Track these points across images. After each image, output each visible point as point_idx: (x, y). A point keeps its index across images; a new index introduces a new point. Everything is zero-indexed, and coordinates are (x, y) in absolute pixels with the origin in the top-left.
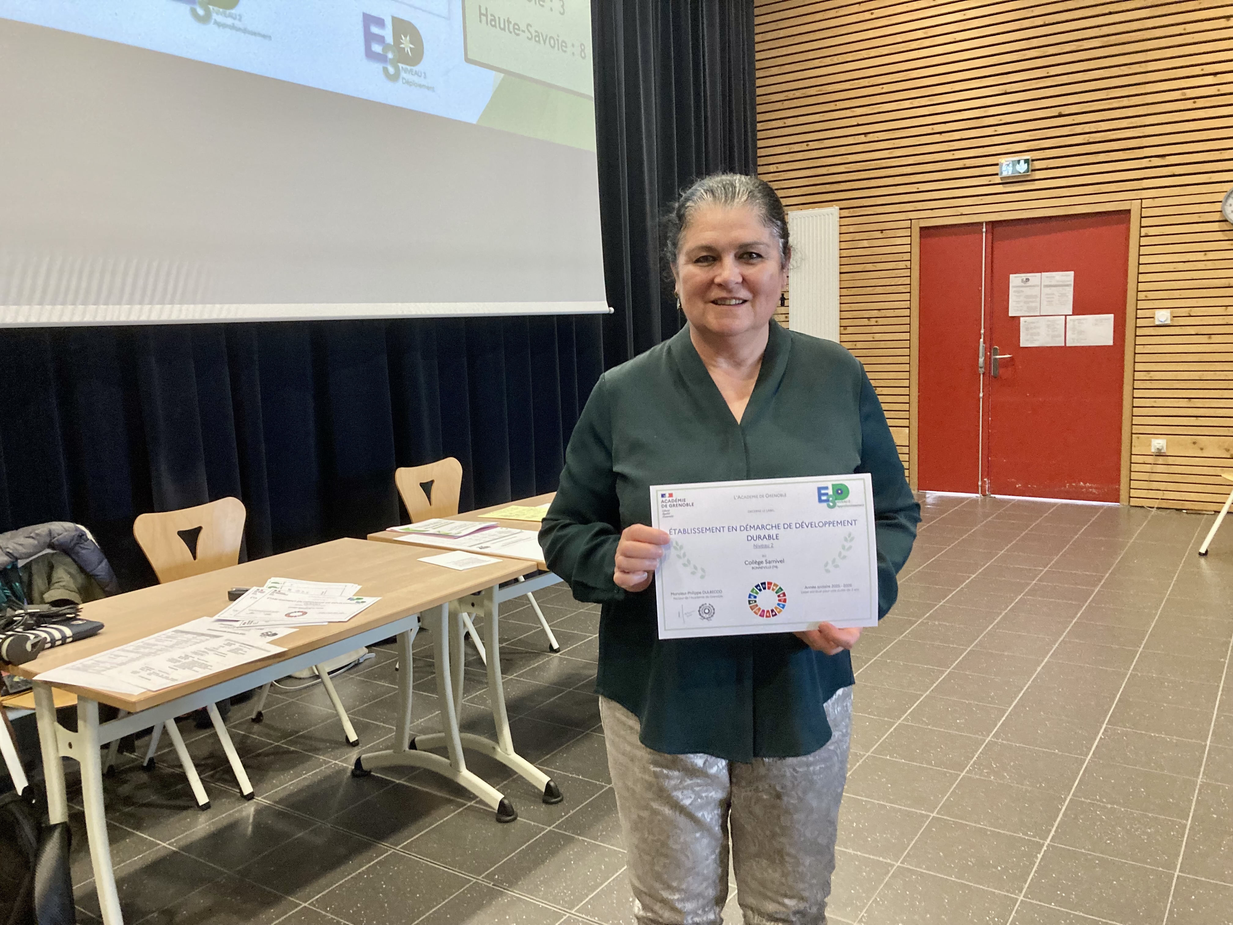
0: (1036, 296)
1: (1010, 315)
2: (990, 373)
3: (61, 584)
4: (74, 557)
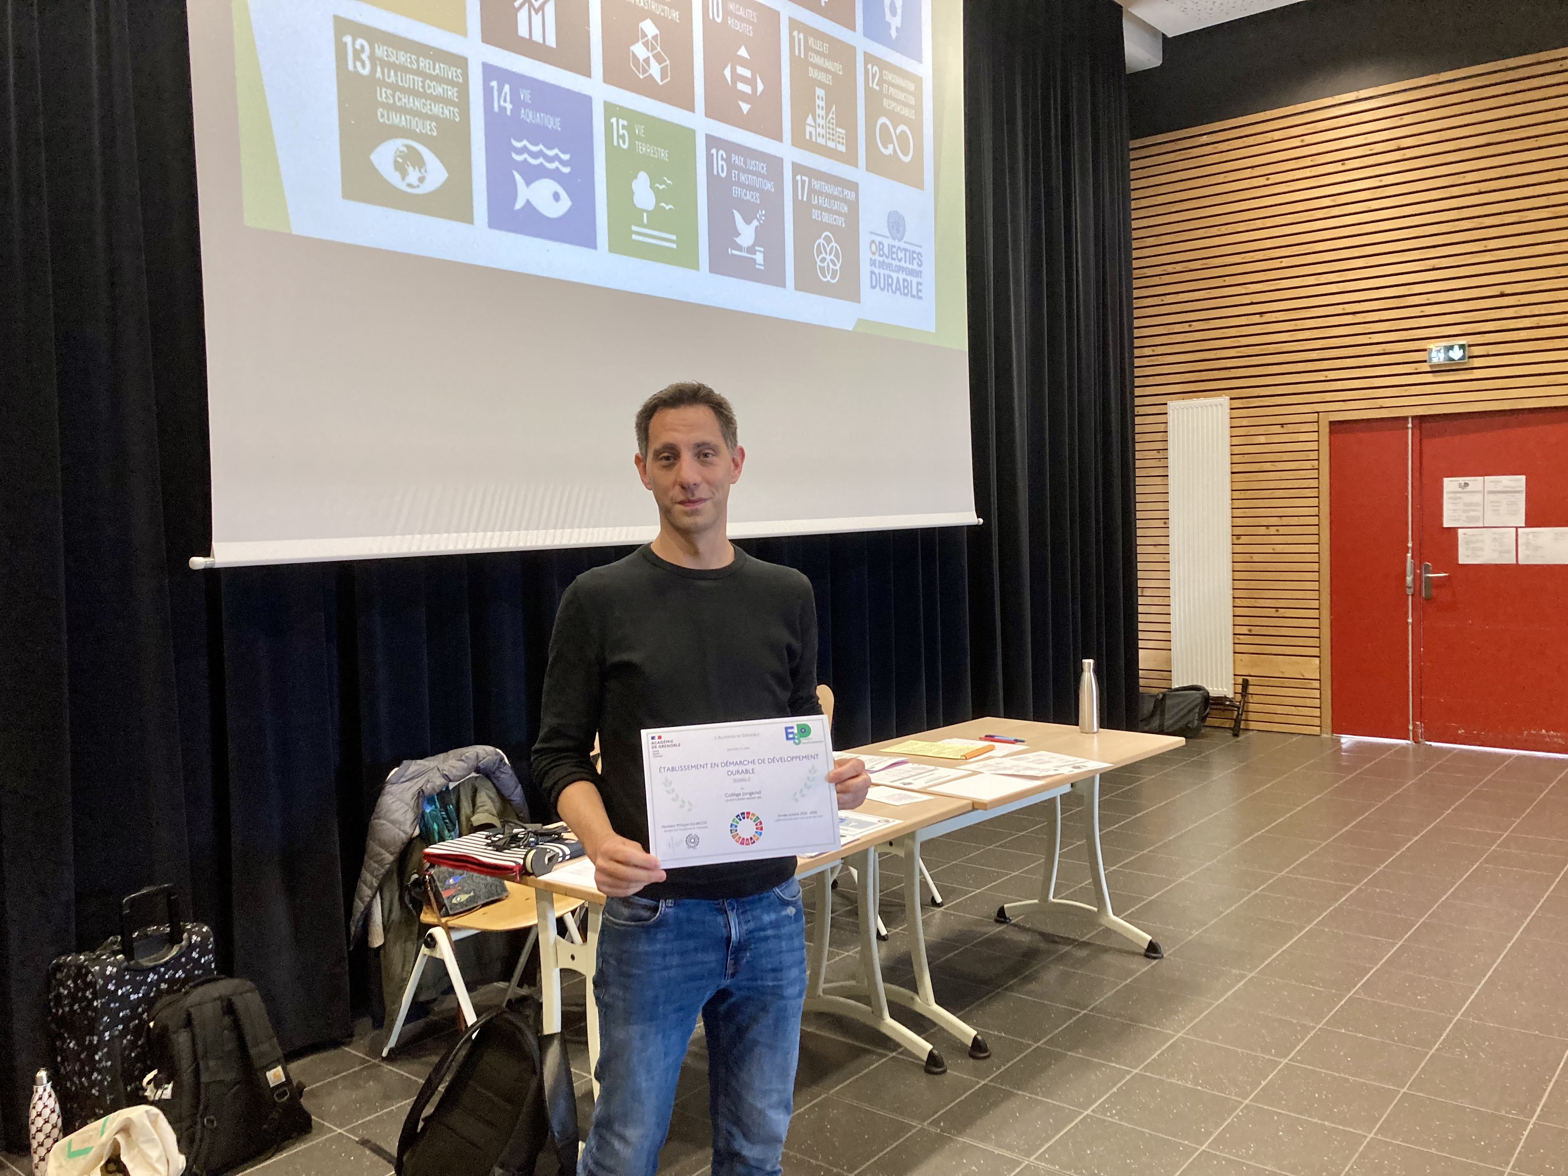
0: (1477, 504)
1: (1445, 525)
2: (1420, 594)
3: (486, 808)
4: (495, 782)
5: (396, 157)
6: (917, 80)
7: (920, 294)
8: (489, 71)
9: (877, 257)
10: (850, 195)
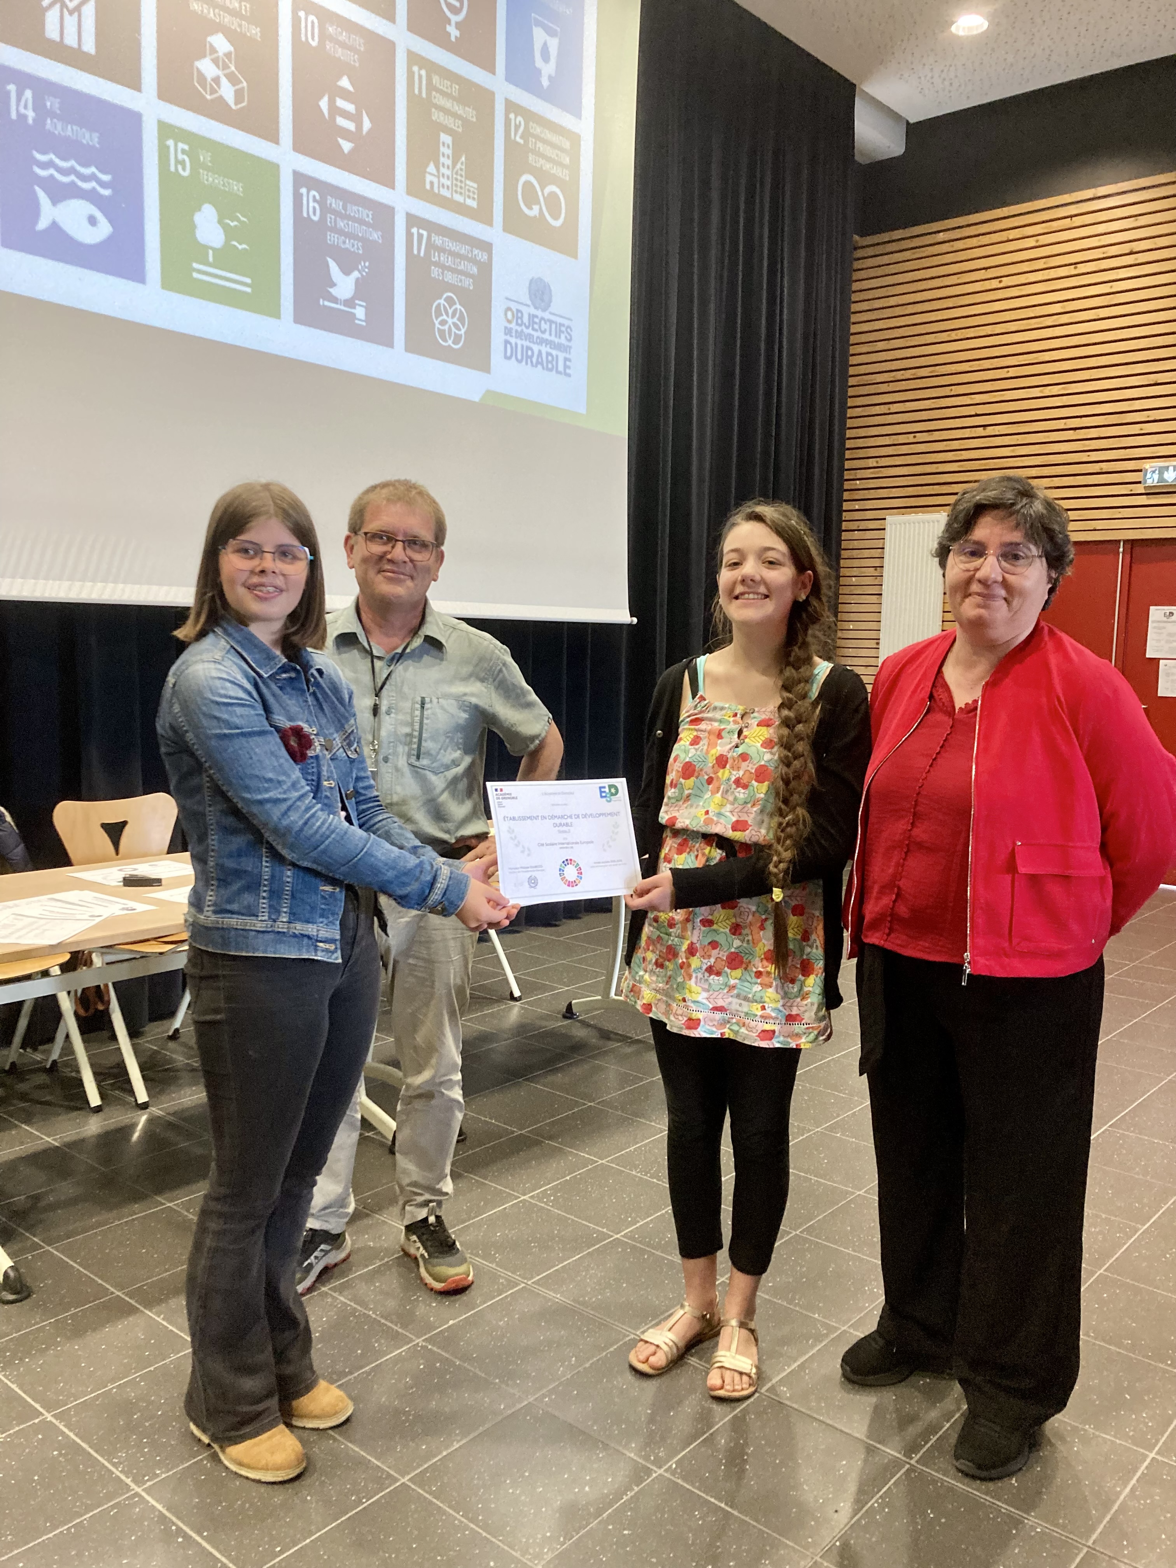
1: (1147, 656)
6: (575, 139)
10: (482, 256)
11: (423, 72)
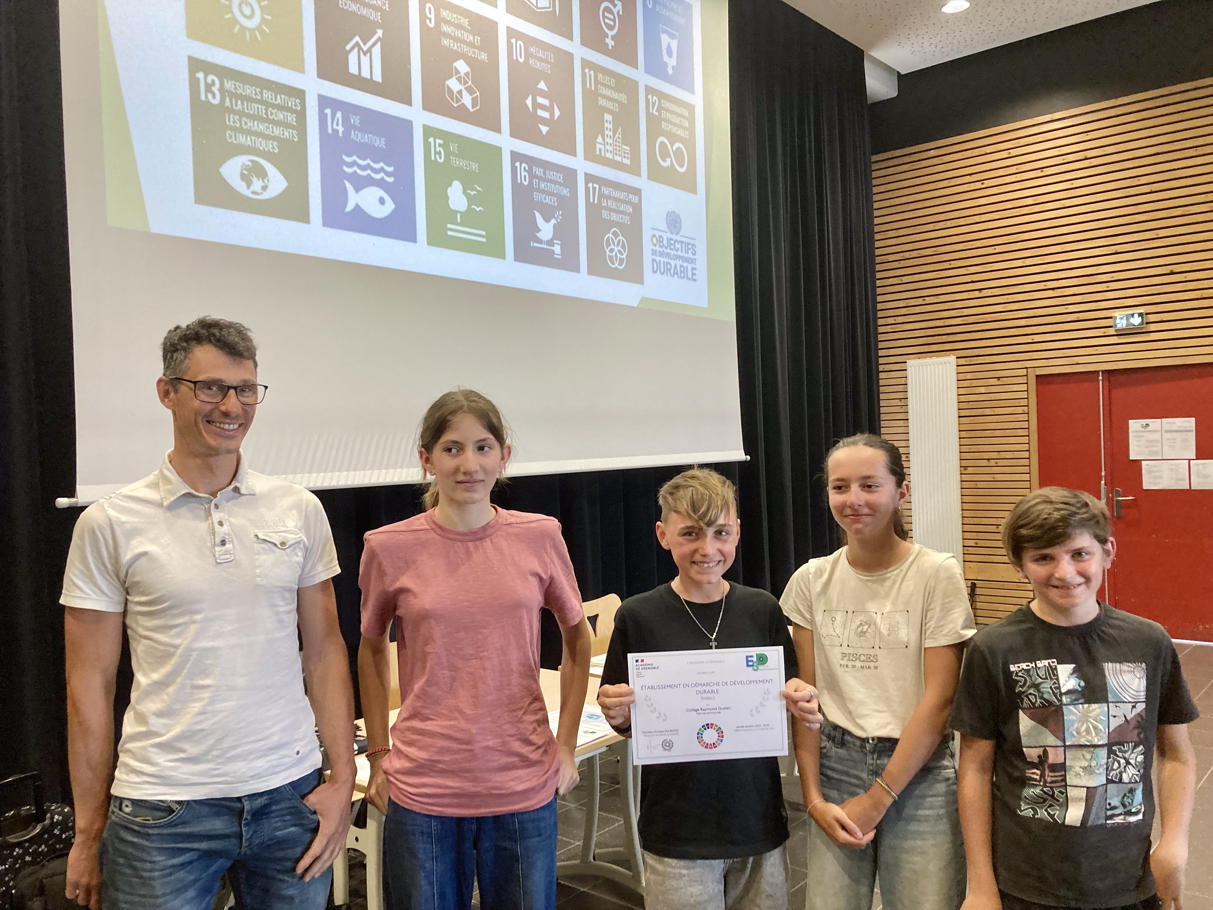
0: (1157, 441)
1: (1131, 459)
5: (242, 170)
6: (691, 108)
7: (694, 277)
8: (324, 101)
9: (657, 248)
10: (634, 199)
11: (592, 73)
